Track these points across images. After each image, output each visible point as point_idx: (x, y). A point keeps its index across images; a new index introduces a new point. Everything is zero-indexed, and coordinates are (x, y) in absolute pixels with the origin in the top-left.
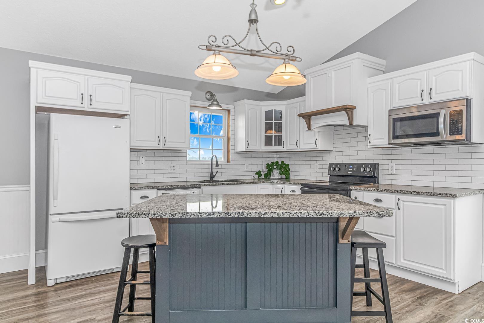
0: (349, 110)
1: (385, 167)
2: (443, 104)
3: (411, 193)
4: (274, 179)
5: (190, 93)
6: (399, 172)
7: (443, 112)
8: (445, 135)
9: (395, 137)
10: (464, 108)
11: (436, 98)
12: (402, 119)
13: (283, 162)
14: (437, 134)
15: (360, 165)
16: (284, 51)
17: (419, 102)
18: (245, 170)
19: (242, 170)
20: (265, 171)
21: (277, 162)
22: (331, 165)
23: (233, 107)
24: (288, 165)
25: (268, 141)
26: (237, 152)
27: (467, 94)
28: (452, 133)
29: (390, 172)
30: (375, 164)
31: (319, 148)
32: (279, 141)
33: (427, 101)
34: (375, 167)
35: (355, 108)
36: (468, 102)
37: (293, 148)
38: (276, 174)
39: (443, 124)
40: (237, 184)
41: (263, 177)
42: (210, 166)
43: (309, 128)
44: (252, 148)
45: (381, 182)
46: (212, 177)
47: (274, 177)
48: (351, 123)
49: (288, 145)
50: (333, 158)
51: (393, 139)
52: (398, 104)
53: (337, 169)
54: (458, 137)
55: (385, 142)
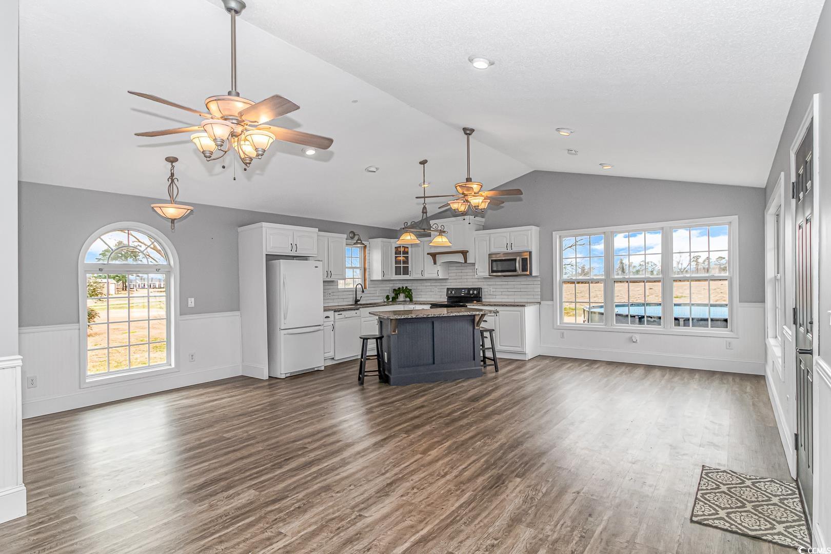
0: (464, 253)
1: (486, 290)
2: (519, 254)
3: (503, 306)
4: (400, 301)
5: (345, 236)
6: (494, 293)
7: (518, 259)
8: (519, 271)
9: (493, 271)
10: (528, 257)
11: (515, 249)
12: (496, 261)
13: (406, 287)
14: (515, 271)
15: (469, 289)
16: (440, 228)
17: (505, 251)
18: (378, 295)
19: (375, 295)
20: (392, 295)
21: (403, 287)
22: (448, 289)
23: (368, 243)
24: (411, 290)
25: (398, 272)
26: (372, 281)
27: (530, 249)
28: (523, 270)
29: (489, 293)
30: (480, 288)
31: (440, 277)
32: (406, 271)
33: (509, 251)
34: (479, 290)
35: (468, 251)
36: (530, 253)
37: (419, 276)
38: (402, 297)
39: (518, 265)
40: (377, 306)
41: (391, 300)
42: (355, 292)
43: (435, 263)
44: (386, 278)
45: (483, 300)
46: (357, 301)
47: (400, 300)
48: (466, 262)
49: (414, 274)
50: (449, 284)
51: (492, 272)
52: (493, 250)
53: (453, 292)
54: (525, 273)
55: (486, 274)
